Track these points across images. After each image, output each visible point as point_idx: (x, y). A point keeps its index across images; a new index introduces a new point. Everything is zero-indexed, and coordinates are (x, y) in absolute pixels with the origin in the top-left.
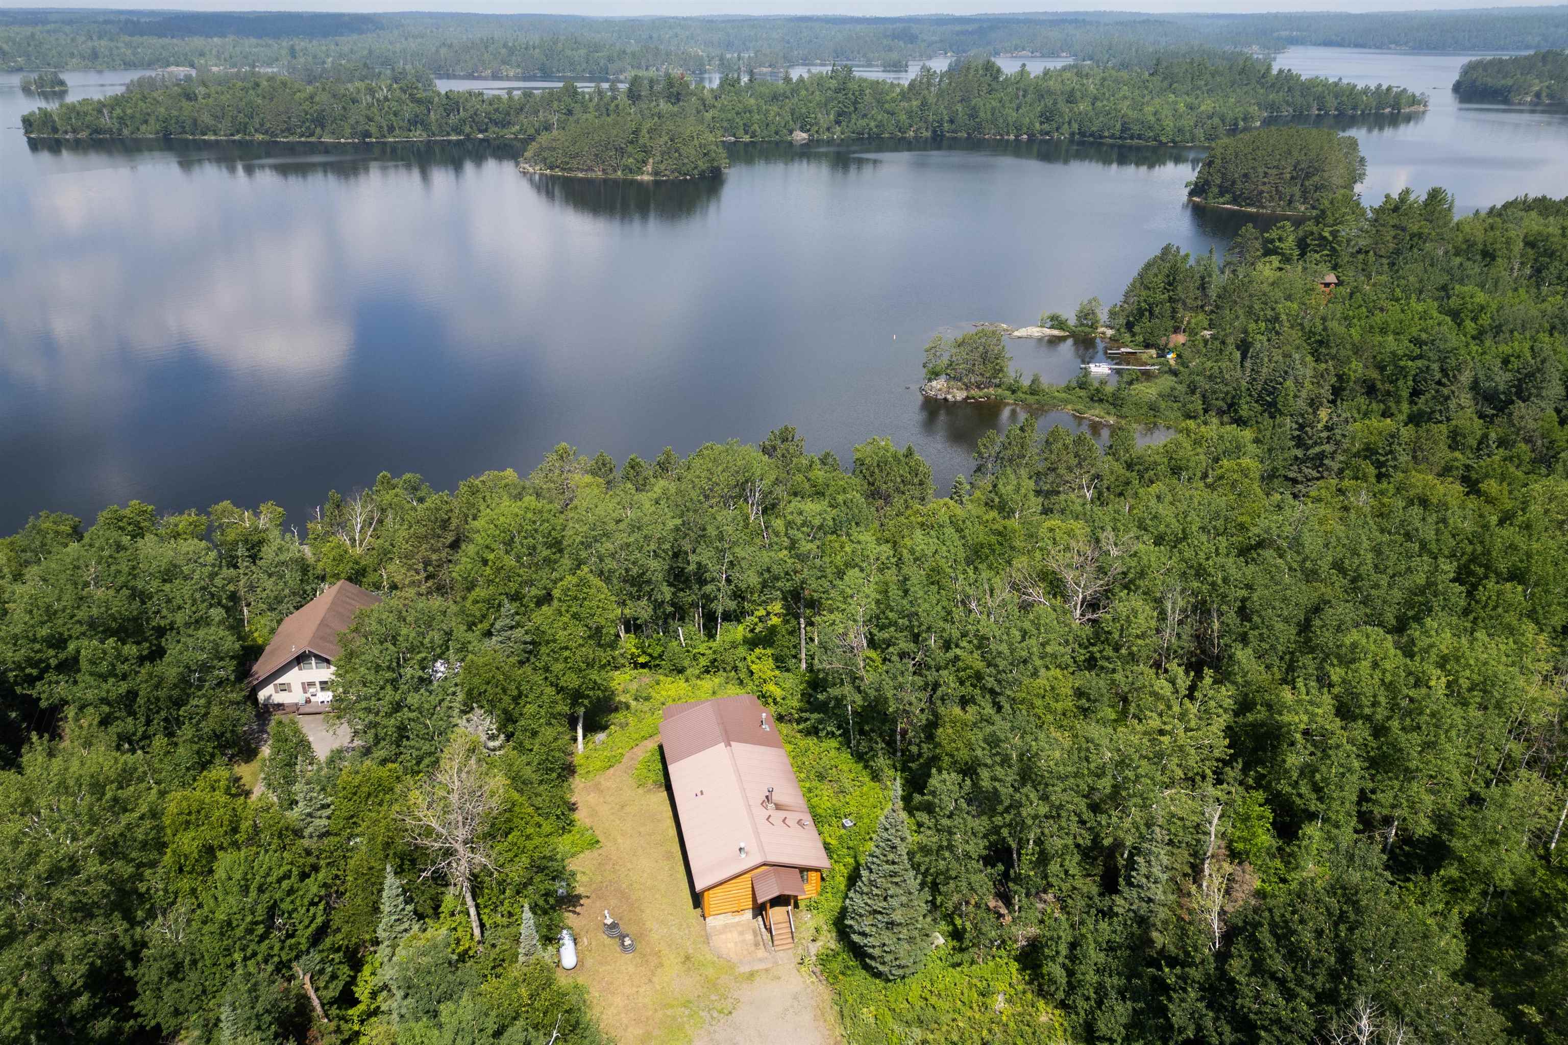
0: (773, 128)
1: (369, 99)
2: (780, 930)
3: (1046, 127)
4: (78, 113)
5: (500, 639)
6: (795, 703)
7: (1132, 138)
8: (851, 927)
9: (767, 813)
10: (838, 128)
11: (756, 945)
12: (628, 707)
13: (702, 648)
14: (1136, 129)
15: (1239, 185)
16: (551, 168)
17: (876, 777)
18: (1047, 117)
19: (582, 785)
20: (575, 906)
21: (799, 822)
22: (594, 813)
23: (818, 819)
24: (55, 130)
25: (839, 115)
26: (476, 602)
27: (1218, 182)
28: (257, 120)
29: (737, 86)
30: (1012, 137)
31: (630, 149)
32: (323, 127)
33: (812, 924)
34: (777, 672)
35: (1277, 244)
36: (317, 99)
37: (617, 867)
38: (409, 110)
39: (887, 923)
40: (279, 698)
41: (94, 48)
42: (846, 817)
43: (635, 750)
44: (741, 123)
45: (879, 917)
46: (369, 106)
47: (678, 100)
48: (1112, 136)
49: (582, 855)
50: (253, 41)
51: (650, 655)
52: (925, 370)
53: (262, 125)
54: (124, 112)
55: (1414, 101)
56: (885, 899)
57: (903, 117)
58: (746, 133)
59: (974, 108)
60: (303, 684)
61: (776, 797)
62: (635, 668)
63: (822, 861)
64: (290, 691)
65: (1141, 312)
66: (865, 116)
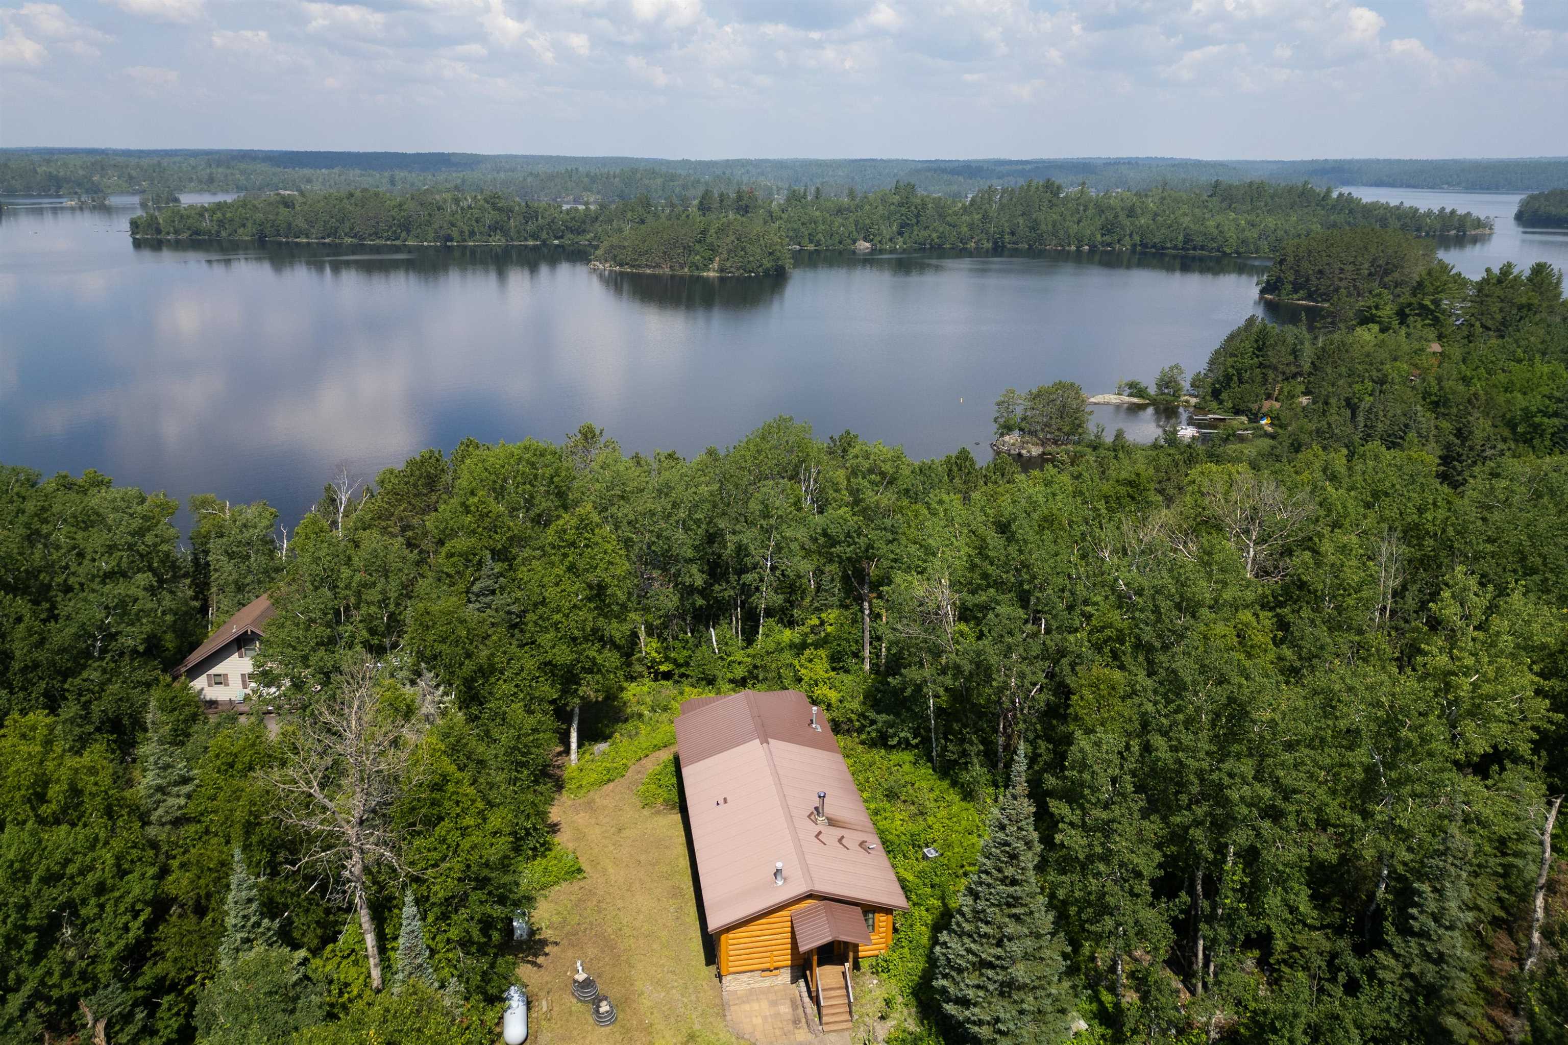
0: (837, 238)
1: (454, 207)
2: (832, 1000)
3: (1107, 238)
4: (182, 217)
5: (478, 605)
6: (855, 705)
7: (1194, 249)
8: (944, 991)
9: (817, 829)
10: (901, 239)
11: (796, 1022)
12: (640, 716)
13: (739, 656)
14: (1199, 240)
15: (1314, 281)
16: (621, 265)
17: (968, 795)
18: (1107, 229)
19: (570, 803)
20: (536, 955)
21: (862, 844)
22: (580, 836)
23: (889, 847)
24: (159, 231)
25: (902, 227)
26: (450, 555)
27: (1292, 278)
28: (348, 224)
29: (803, 201)
30: (1073, 248)
31: (698, 247)
32: (408, 231)
33: (880, 994)
34: (833, 674)
35: (1374, 312)
36: (405, 207)
37: (604, 905)
38: (490, 217)
39: (1002, 984)
40: (214, 693)
41: (211, 173)
42: (927, 846)
43: (644, 761)
44: (806, 233)
45: (990, 973)
46: (453, 214)
47: (747, 212)
48: (1175, 247)
49: (557, 888)
50: (358, 172)
51: (675, 662)
52: (997, 426)
53: (352, 229)
54: (224, 215)
55: (1478, 223)
56: (999, 944)
57: (965, 229)
58: (811, 241)
59: (1035, 220)
60: (243, 675)
61: (828, 810)
62: (656, 680)
63: (896, 898)
64: (227, 685)
65: (1228, 378)
66: (926, 228)
